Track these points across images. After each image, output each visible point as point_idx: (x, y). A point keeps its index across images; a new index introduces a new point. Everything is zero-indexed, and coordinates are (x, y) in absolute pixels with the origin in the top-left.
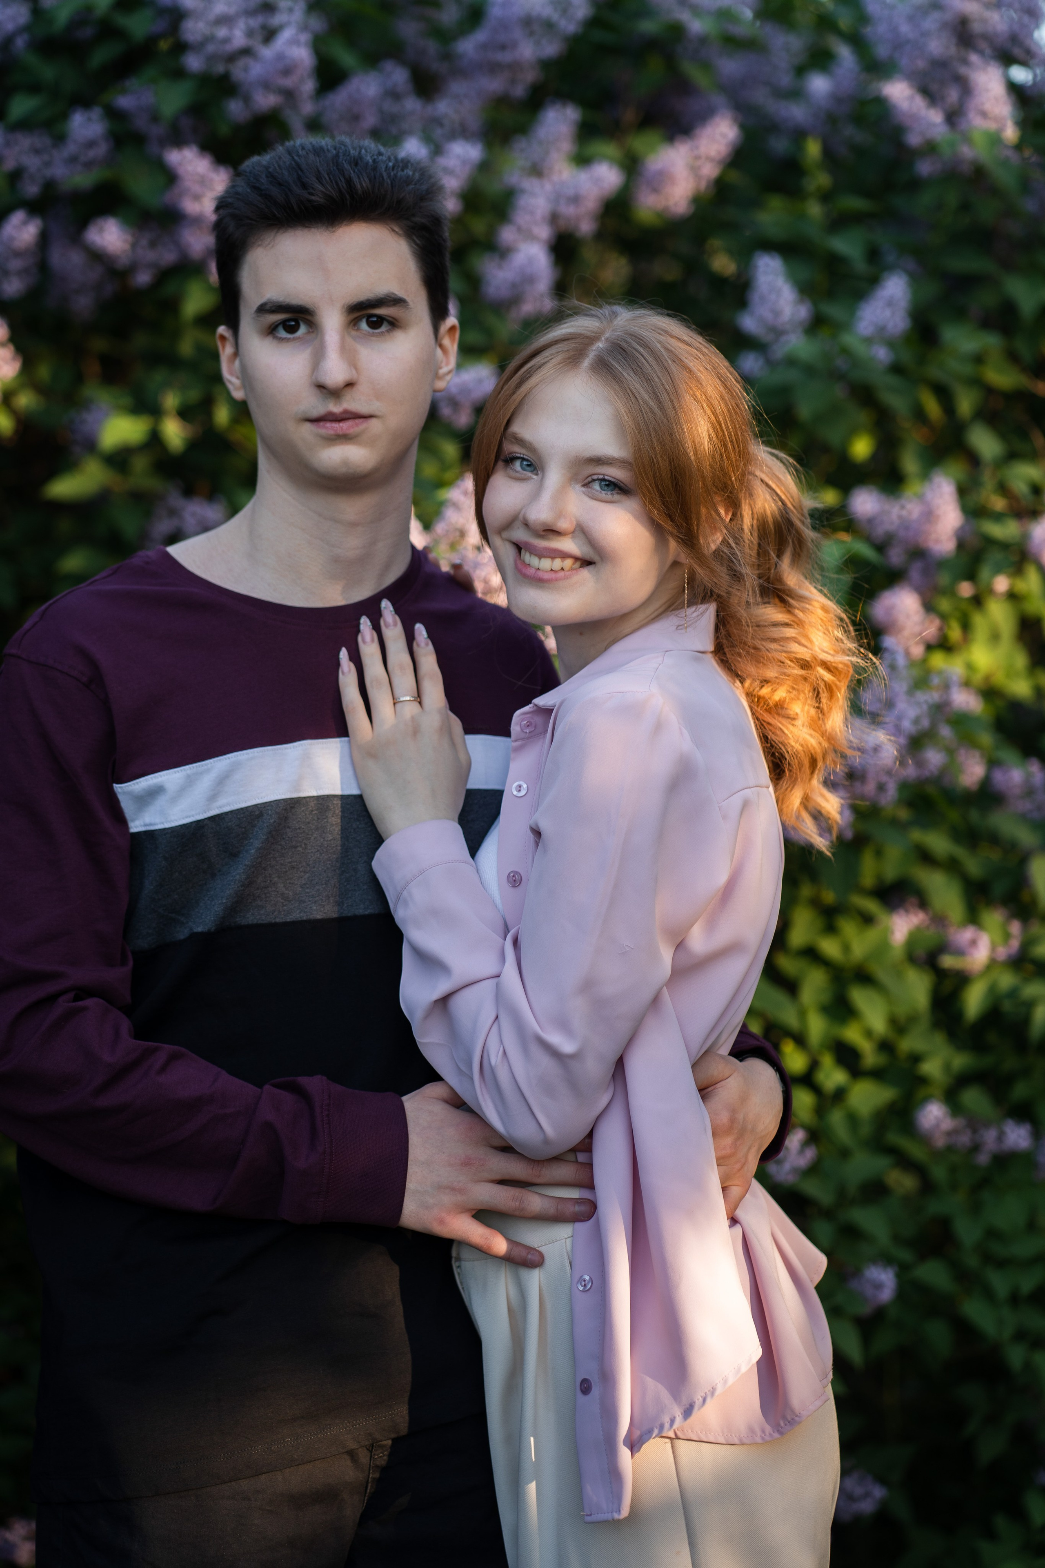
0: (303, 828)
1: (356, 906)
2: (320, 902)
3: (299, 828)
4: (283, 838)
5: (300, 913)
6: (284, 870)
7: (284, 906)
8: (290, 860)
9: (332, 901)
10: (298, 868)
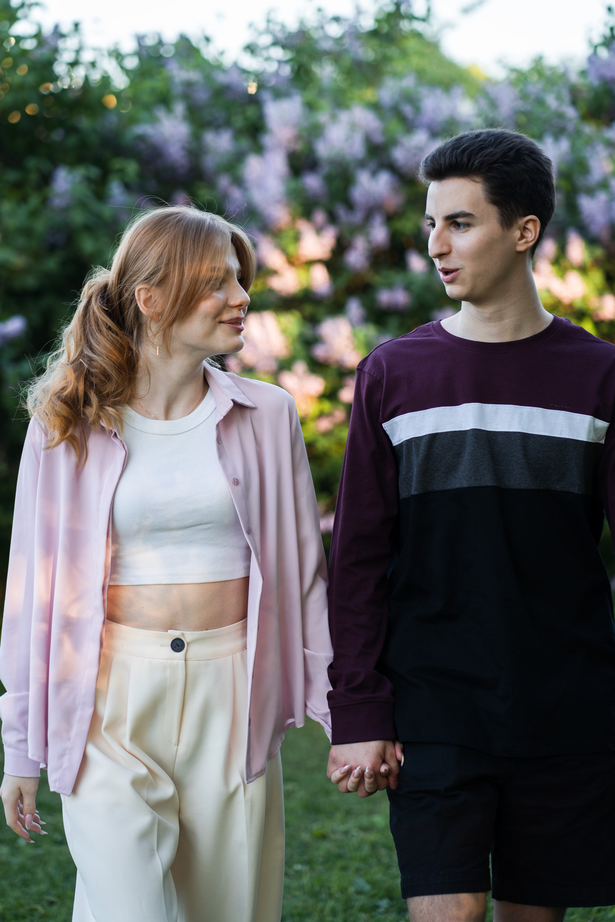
0: (463, 445)
1: (489, 481)
2: (467, 479)
3: (461, 445)
4: (453, 450)
5: (459, 484)
6: (454, 465)
7: (455, 481)
8: (457, 460)
9: (473, 479)
10: (461, 464)
